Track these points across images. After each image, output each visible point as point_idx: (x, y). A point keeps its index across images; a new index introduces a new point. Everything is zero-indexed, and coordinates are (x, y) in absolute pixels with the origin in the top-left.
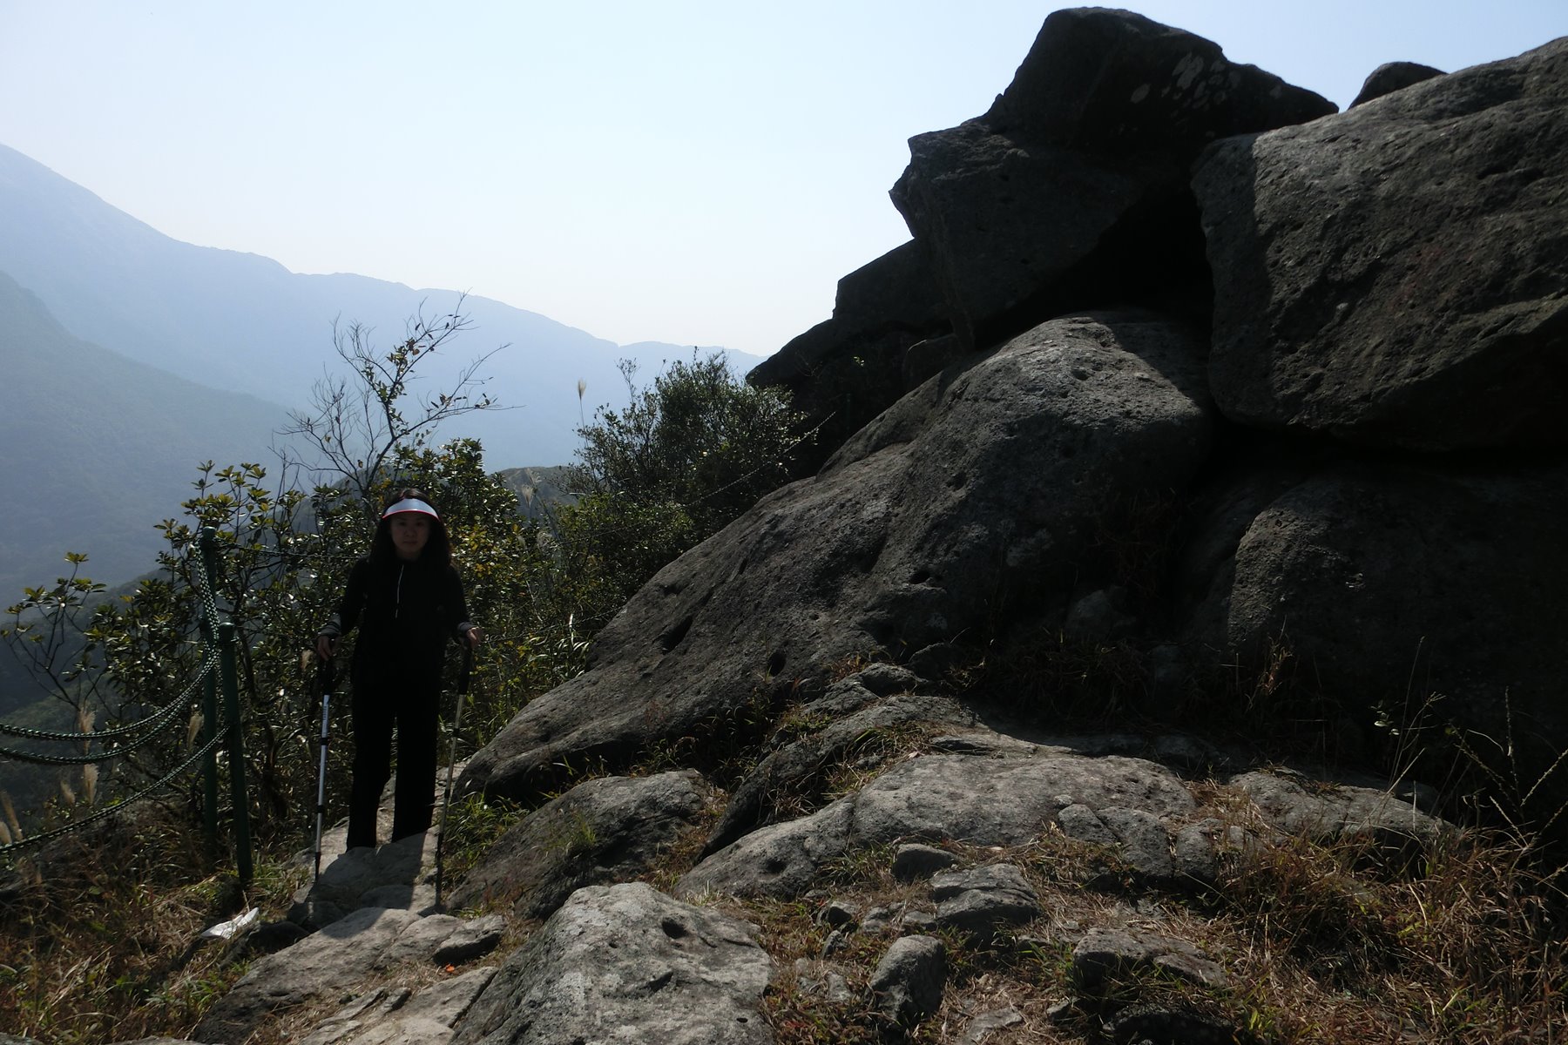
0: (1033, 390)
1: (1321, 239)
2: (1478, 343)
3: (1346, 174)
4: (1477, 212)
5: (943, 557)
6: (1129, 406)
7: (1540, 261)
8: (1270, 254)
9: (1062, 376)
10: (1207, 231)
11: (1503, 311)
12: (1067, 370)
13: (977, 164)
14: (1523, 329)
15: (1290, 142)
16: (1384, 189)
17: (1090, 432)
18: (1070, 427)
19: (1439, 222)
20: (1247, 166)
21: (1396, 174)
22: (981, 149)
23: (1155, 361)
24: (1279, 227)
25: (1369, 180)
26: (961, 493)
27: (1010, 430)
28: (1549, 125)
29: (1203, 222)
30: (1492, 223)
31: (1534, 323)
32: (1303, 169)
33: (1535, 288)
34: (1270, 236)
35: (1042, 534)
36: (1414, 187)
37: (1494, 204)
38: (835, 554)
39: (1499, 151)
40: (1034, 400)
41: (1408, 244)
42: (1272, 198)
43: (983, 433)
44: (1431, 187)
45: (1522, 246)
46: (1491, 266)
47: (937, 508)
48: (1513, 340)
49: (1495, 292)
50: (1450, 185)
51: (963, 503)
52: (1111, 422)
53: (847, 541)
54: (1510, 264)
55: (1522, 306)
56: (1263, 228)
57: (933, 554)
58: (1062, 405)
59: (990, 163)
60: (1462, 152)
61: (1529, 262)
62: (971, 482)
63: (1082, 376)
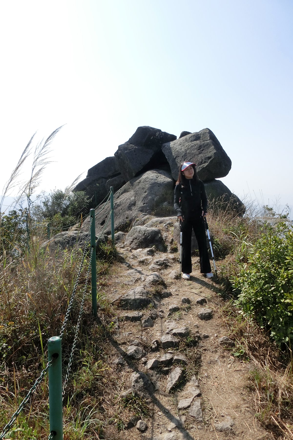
0: (152, 180)
1: (182, 158)
2: (201, 169)
3: (183, 150)
4: (198, 154)
5: (146, 201)
6: (164, 180)
7: (205, 160)
8: (176, 160)
9: (155, 178)
10: (167, 158)
11: (202, 165)
12: (155, 177)
13: (130, 149)
14: (204, 167)
15: (175, 145)
16: (188, 152)
17: (161, 184)
18: (158, 183)
19: (195, 155)
20: (170, 149)
21: (189, 150)
22: (130, 147)
23: (164, 175)
24: (177, 157)
25: (186, 150)
26: (146, 193)
27: (151, 185)
28: (204, 144)
29: (166, 156)
30: (200, 155)
31: (205, 166)
32: (178, 149)
33: (205, 162)
34: (175, 158)
35: (158, 196)
36: (191, 151)
37: (200, 153)
38: (129, 205)
39: (199, 147)
40: (153, 181)
41: (192, 158)
42: (175, 153)
43: (147, 186)
44: (193, 151)
45: (203, 158)
46: (200, 160)
47: (143, 196)
48: (204, 168)
49: (201, 163)
50: (195, 151)
51: (147, 194)
52: (163, 182)
53: (130, 203)
54: (202, 160)
55: (204, 164)
56: (175, 157)
57: (145, 201)
58: (156, 181)
59: (132, 149)
60: (196, 147)
61: (204, 160)
62: (148, 192)
63: (157, 177)
